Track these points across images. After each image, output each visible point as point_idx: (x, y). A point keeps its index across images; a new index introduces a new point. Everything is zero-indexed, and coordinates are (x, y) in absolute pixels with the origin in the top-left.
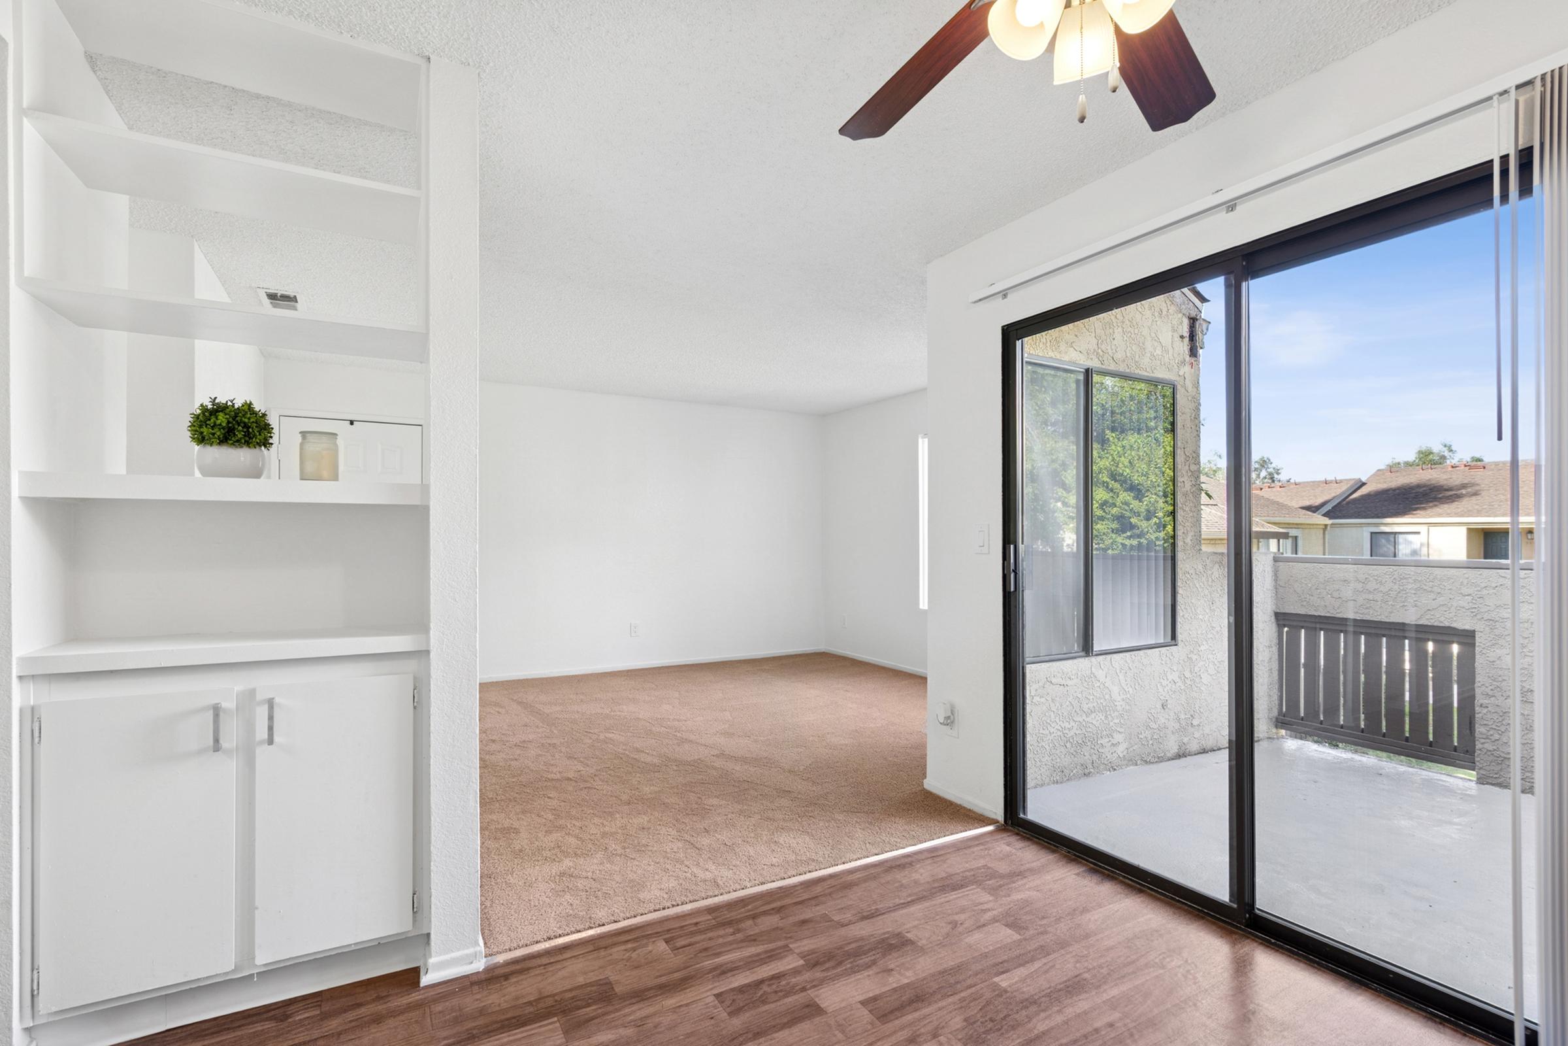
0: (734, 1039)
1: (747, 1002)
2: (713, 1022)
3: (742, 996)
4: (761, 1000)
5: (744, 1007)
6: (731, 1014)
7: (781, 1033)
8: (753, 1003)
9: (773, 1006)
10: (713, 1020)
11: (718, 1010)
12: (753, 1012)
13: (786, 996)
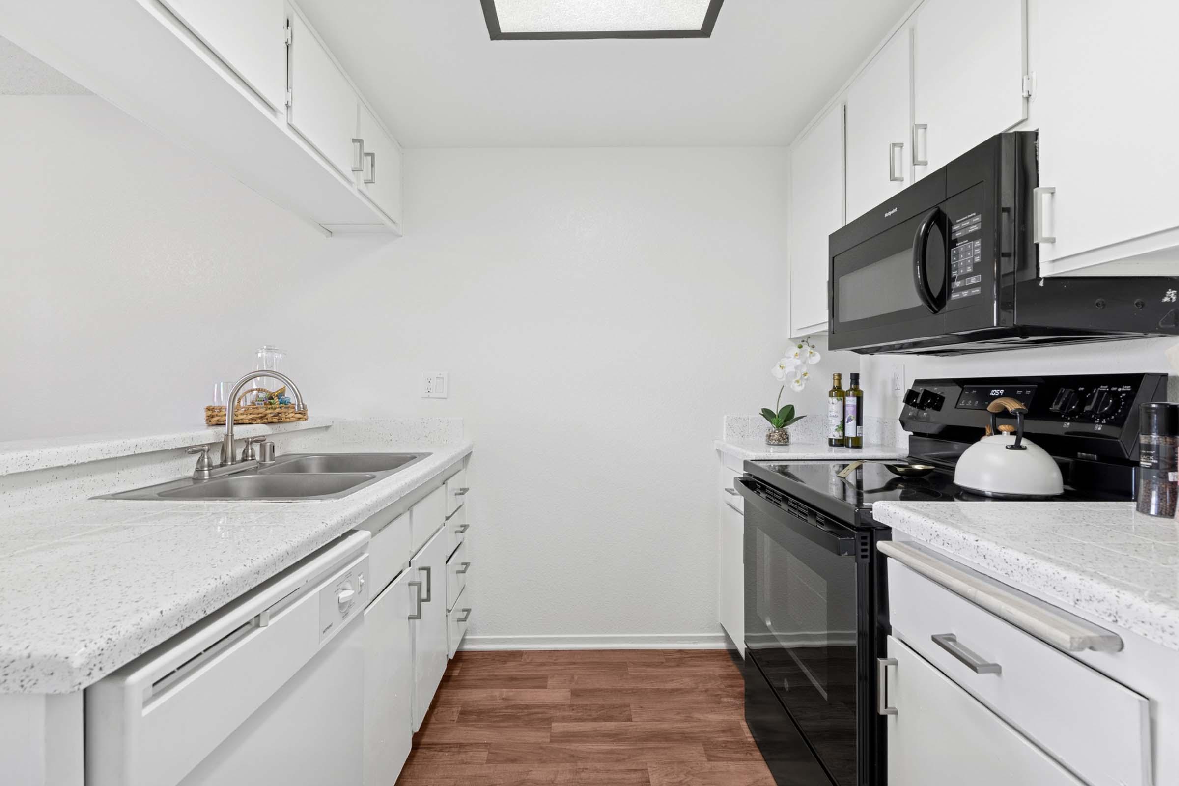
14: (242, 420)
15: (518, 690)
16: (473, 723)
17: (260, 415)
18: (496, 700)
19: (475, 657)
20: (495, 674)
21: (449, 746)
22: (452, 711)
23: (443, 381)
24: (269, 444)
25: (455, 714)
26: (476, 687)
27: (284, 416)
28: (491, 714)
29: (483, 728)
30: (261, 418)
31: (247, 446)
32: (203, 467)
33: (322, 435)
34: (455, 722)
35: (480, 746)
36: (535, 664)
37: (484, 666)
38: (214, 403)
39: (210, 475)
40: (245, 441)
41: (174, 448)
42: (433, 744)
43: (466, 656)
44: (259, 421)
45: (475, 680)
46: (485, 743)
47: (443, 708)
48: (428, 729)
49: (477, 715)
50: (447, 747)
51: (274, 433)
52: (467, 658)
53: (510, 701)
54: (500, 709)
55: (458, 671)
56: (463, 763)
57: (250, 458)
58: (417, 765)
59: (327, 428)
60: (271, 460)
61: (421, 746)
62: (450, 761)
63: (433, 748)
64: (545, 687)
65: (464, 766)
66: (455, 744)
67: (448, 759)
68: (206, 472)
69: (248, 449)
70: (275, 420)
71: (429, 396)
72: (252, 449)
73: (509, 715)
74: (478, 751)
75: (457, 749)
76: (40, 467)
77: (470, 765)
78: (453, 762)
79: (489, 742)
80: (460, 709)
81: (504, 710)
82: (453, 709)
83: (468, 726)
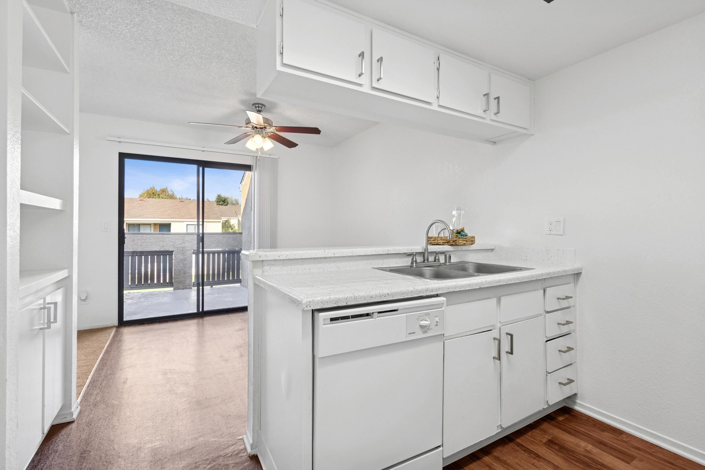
14: (440, 243)
15: (602, 452)
16: (554, 450)
17: (447, 241)
18: (580, 448)
19: (581, 417)
20: (589, 433)
21: (530, 452)
22: (544, 436)
23: (560, 223)
24: (448, 255)
25: (545, 439)
26: (570, 433)
27: (458, 242)
28: (570, 453)
29: (559, 456)
30: (448, 242)
31: (436, 255)
32: (413, 262)
33: (489, 254)
34: (543, 442)
35: (550, 464)
36: (630, 445)
37: (584, 425)
38: (434, 235)
39: (416, 265)
40: (435, 253)
41: (403, 252)
42: (522, 445)
43: (574, 413)
44: (447, 244)
45: (571, 429)
46: (555, 465)
47: (539, 432)
48: (523, 437)
49: (559, 448)
50: (529, 452)
51: (455, 250)
52: (574, 414)
53: (590, 454)
54: (579, 454)
55: (563, 418)
56: (533, 464)
57: (437, 261)
58: (507, 449)
59: (492, 250)
60: (449, 263)
61: (514, 442)
62: (526, 459)
63: (520, 447)
64: (628, 463)
65: (532, 466)
66: (535, 453)
67: (526, 458)
68: (414, 264)
69: (436, 256)
70: (453, 244)
71: (550, 233)
72: (438, 256)
73: (583, 461)
74: (547, 465)
75: (535, 456)
76: (356, 255)
77: (537, 469)
78: (527, 460)
79: (559, 466)
80: (550, 438)
81: (582, 457)
82: (546, 435)
83: (550, 449)
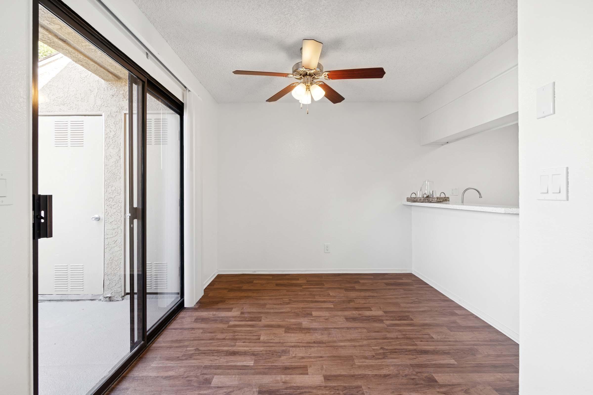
0: (363, 377)
1: (352, 390)
2: (369, 386)
3: (353, 393)
4: (346, 389)
5: (354, 388)
6: (360, 387)
7: (344, 374)
8: (350, 389)
9: (342, 384)
10: (369, 387)
11: (365, 391)
12: (351, 385)
13: (335, 386)
